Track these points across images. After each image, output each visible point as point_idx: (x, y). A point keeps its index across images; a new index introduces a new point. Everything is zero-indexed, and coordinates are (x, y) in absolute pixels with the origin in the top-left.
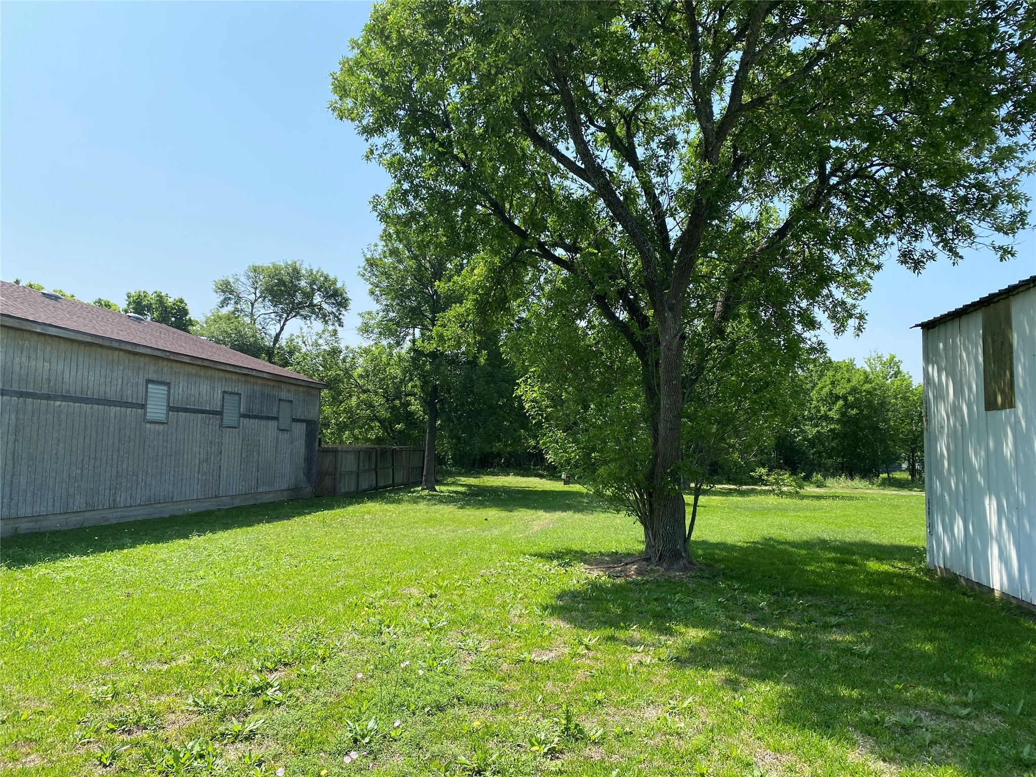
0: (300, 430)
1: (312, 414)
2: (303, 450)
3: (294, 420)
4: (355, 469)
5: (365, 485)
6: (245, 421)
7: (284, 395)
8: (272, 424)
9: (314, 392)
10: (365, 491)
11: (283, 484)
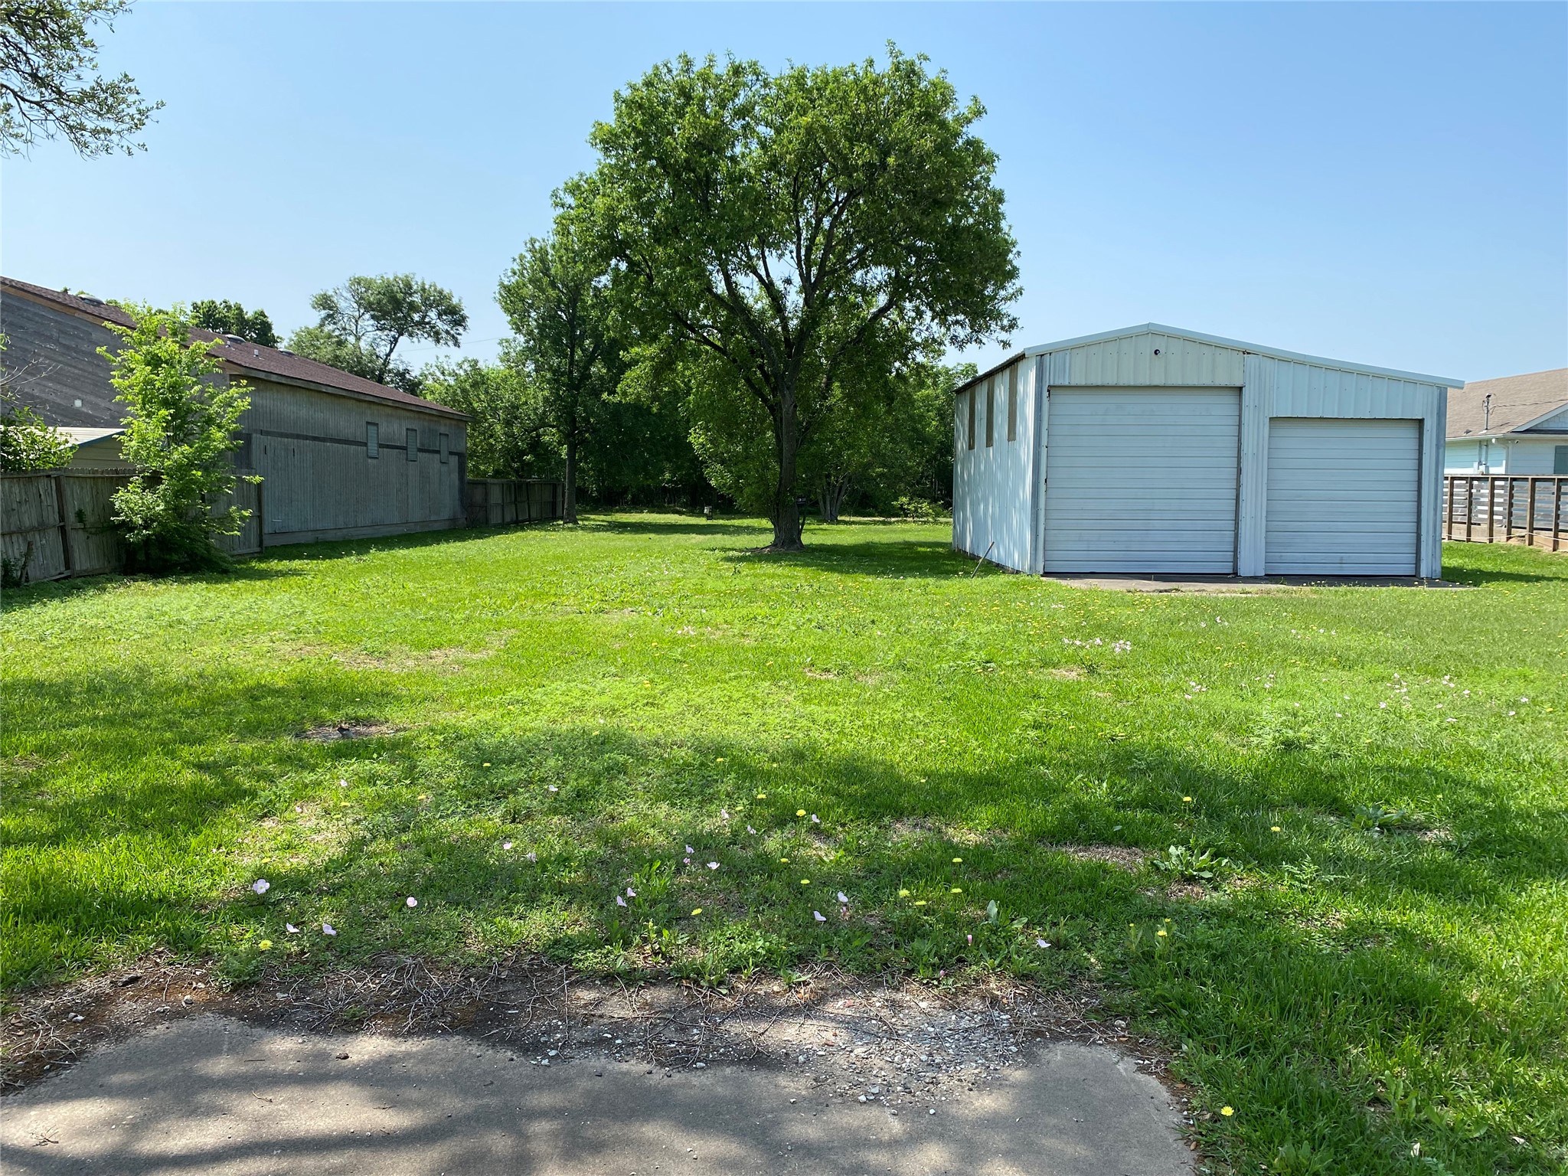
0: (454, 461)
1: (460, 449)
2: (457, 482)
3: (451, 453)
4: (500, 501)
5: (508, 519)
6: (420, 454)
7: (442, 430)
8: (437, 456)
9: (462, 425)
10: (509, 524)
11: (446, 514)
